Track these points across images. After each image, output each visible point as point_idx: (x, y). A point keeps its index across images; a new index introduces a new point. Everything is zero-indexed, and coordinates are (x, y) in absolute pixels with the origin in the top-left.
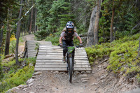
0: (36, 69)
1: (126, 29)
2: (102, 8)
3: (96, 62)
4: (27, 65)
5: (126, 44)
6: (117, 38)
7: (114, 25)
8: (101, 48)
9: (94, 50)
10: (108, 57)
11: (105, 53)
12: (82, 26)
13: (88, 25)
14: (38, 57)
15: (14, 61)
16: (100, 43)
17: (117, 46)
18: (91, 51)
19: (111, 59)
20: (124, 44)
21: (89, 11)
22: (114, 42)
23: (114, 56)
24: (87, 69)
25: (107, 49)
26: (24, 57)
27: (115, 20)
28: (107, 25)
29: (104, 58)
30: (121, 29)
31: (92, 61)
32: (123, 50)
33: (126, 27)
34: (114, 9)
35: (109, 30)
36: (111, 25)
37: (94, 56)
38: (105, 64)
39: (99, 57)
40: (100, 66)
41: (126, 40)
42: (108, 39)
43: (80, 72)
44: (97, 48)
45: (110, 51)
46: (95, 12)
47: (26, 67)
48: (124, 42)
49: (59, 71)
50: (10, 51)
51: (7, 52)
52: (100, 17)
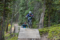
0: (18, 38)
1: (55, 22)
2: (45, 13)
3: (43, 35)
4: (15, 36)
5: (55, 28)
6: (51, 25)
7: (50, 20)
8: (45, 30)
9: (42, 30)
10: (48, 33)
11: (46, 31)
12: (37, 20)
13: (39, 20)
14: (19, 33)
15: (10, 35)
16: (45, 27)
17: (51, 29)
18: (41, 31)
19: (49, 34)
20: (54, 28)
21: (40, 14)
22: (50, 27)
23: (50, 33)
24: (39, 38)
25: (47, 30)
26: (14, 33)
27: (50, 18)
28: (47, 20)
29: (46, 33)
30: (53, 22)
31: (41, 35)
32: (54, 30)
33: (55, 21)
34: (50, 14)
35: (48, 22)
36: (49, 20)
37: (42, 33)
38: (47, 36)
39: (44, 33)
40: (44, 37)
41: (55, 26)
42: (48, 26)
43: (36, 39)
44: (43, 29)
45: (49, 31)
46: (42, 15)
47: (15, 37)
48: (54, 27)
49: (28, 39)
50: (8, 30)
51: (7, 31)
52: (44, 17)
